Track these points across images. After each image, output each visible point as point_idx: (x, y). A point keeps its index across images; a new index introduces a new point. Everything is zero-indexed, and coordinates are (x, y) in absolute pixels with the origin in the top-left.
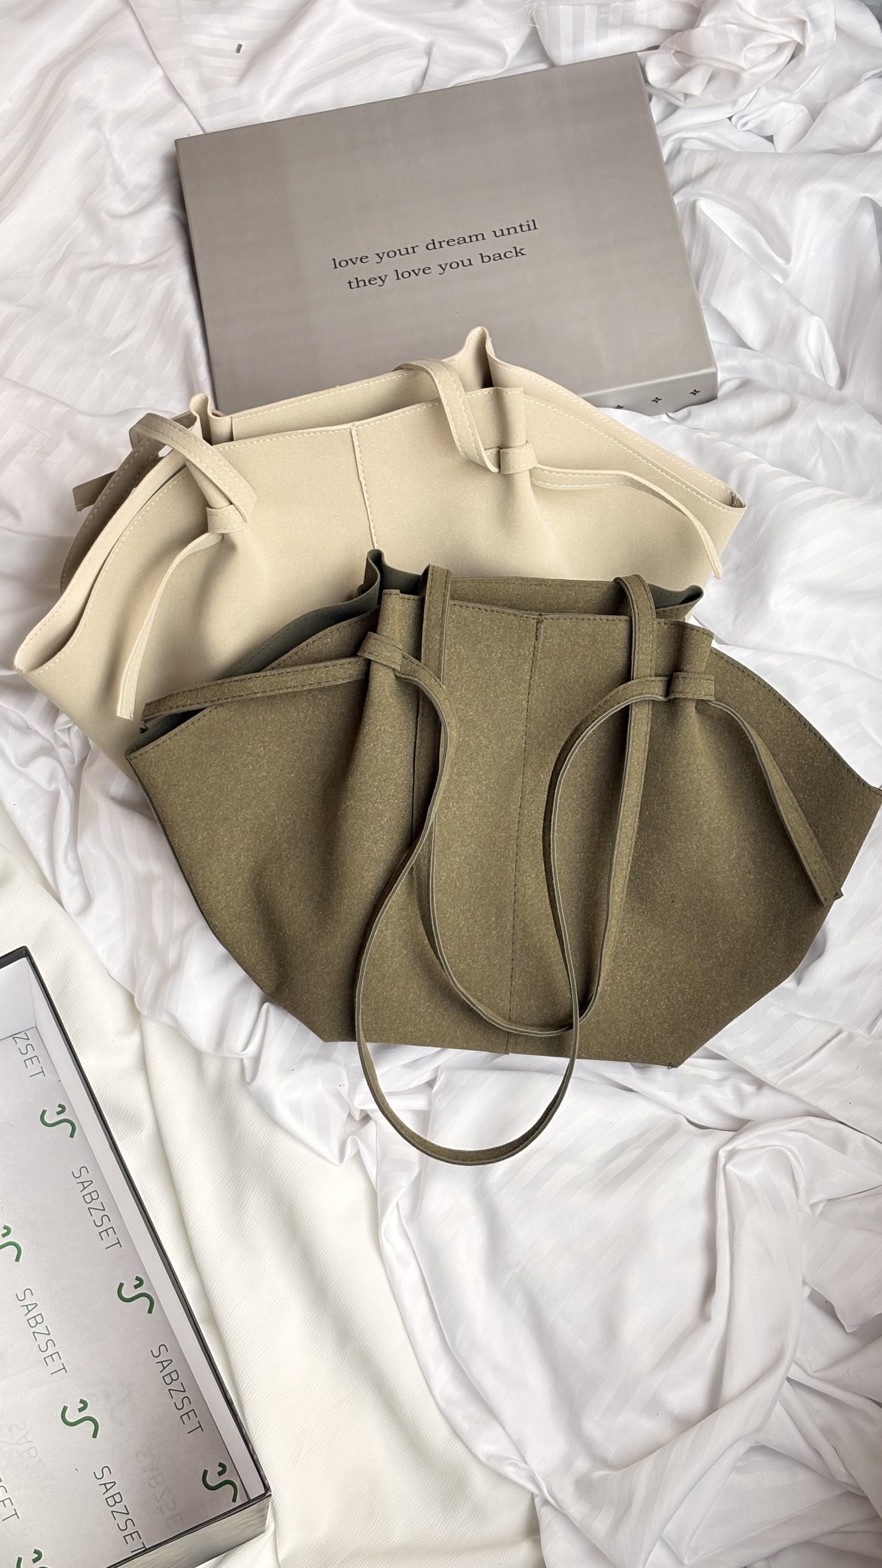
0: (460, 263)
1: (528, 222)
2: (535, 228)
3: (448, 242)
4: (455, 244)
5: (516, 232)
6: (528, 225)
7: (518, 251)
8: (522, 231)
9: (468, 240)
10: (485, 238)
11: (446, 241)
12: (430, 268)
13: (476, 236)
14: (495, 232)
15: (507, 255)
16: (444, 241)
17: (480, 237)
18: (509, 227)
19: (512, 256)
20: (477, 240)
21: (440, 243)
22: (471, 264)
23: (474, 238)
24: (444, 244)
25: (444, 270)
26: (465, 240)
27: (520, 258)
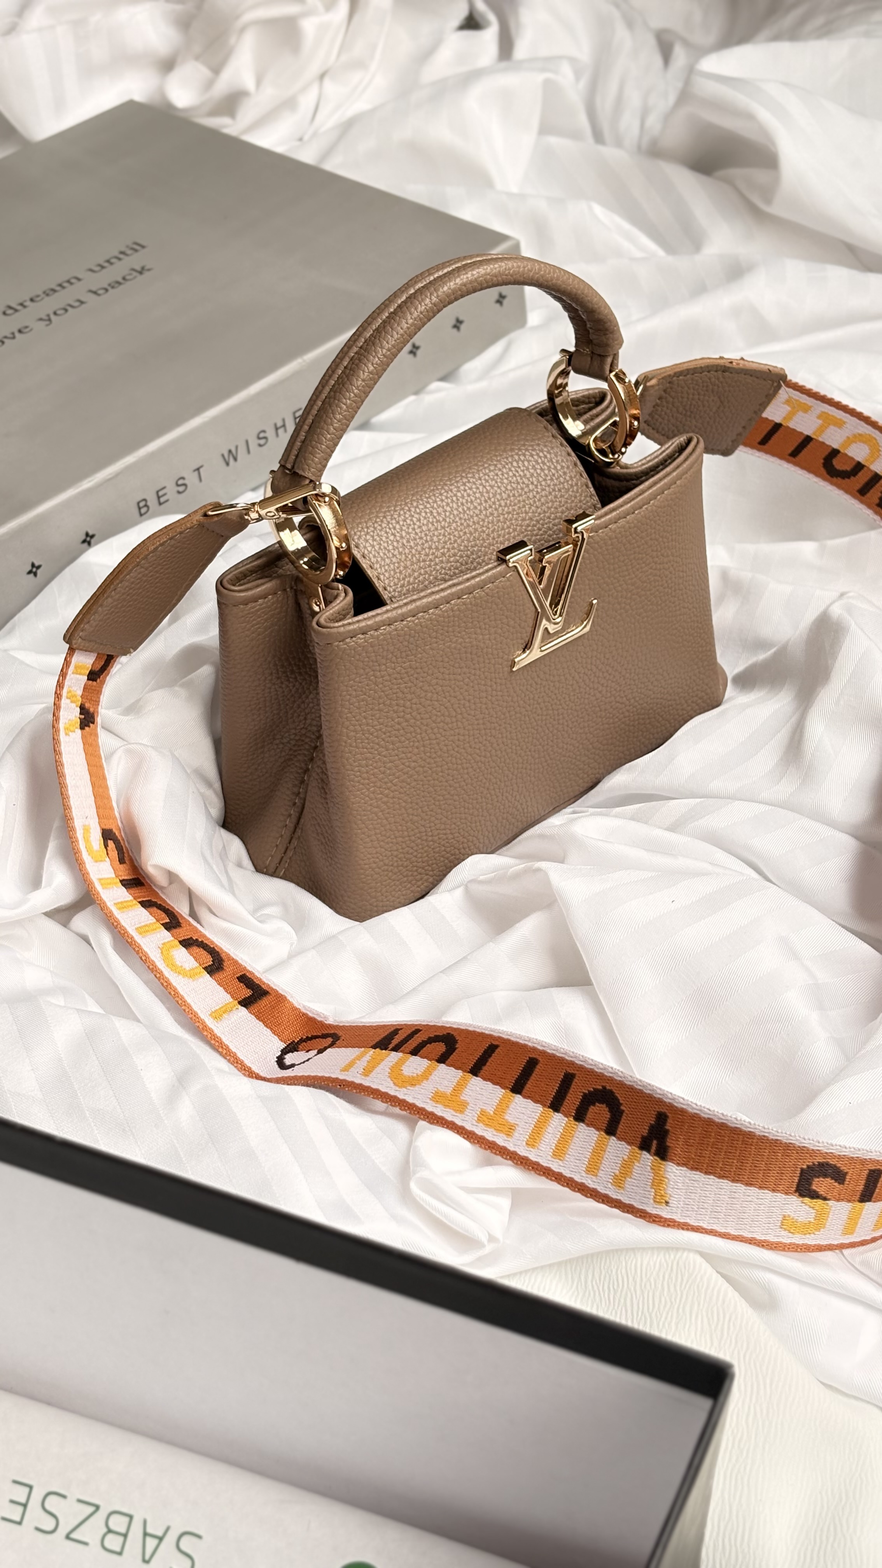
0: (69, 308)
1: (127, 247)
2: (143, 247)
3: (32, 300)
4: (42, 299)
5: (120, 259)
6: (133, 249)
7: (138, 268)
8: (127, 255)
9: (58, 288)
10: (80, 276)
11: (28, 298)
12: (26, 327)
13: (68, 281)
14: (91, 270)
15: (128, 277)
16: (25, 301)
17: (73, 281)
18: (107, 258)
19: (135, 277)
20: (71, 284)
21: (21, 304)
22: (82, 302)
23: (65, 285)
24: (25, 304)
25: (50, 320)
26: (54, 291)
27: (147, 274)
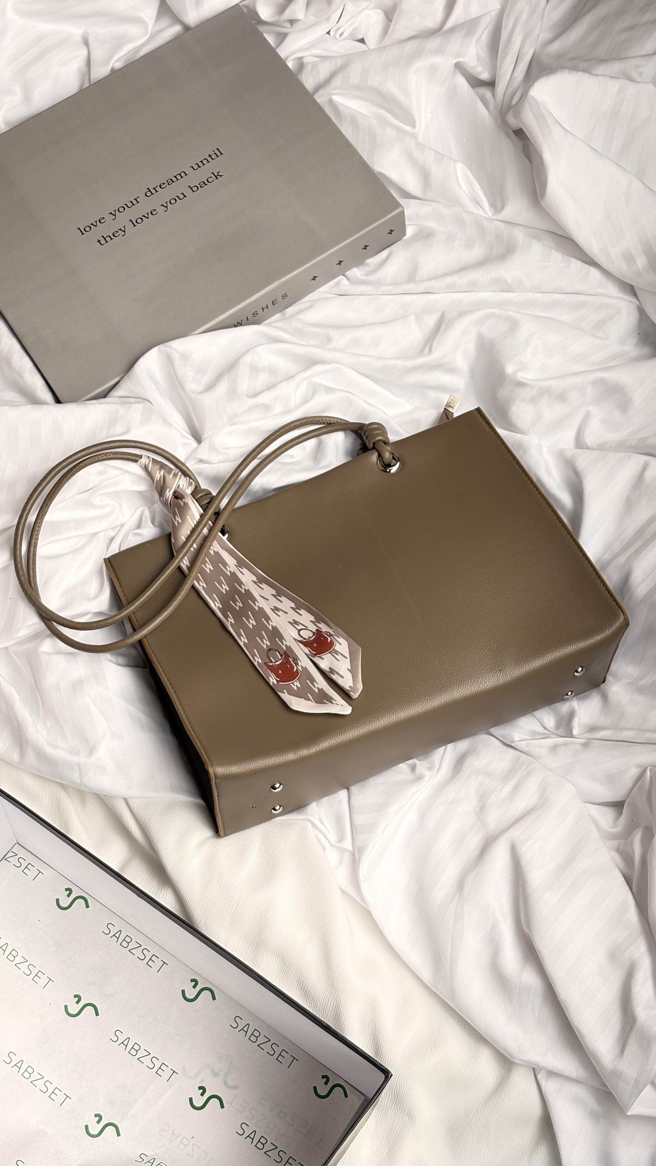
0: (177, 198)
1: (214, 151)
2: (222, 154)
3: (160, 186)
4: (166, 186)
6: (215, 153)
7: (216, 175)
8: (213, 159)
9: (174, 179)
10: (187, 173)
12: (155, 210)
13: (180, 174)
14: (192, 167)
15: (209, 180)
16: (157, 186)
17: (183, 174)
18: (202, 160)
19: (214, 180)
20: (182, 177)
21: (154, 189)
22: (185, 196)
23: (179, 177)
24: (158, 189)
25: (167, 207)
26: (172, 180)
27: (220, 178)
